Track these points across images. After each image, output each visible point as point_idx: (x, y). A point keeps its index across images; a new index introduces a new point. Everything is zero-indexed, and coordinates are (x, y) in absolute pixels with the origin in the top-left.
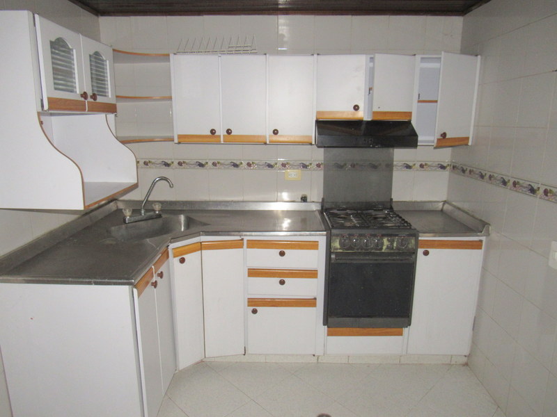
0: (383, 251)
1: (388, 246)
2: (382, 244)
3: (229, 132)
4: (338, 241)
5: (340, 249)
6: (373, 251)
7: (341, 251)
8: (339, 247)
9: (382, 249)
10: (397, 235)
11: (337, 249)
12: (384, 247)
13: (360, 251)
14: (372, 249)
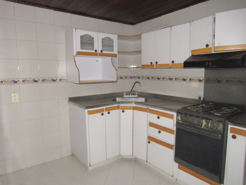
0: (203, 127)
1: (205, 125)
2: (202, 123)
3: (156, 63)
4: (180, 116)
5: (181, 121)
6: (197, 126)
7: (181, 122)
8: (180, 119)
9: (201, 126)
10: (211, 119)
11: (179, 120)
12: (203, 125)
13: (190, 124)
14: (196, 124)
